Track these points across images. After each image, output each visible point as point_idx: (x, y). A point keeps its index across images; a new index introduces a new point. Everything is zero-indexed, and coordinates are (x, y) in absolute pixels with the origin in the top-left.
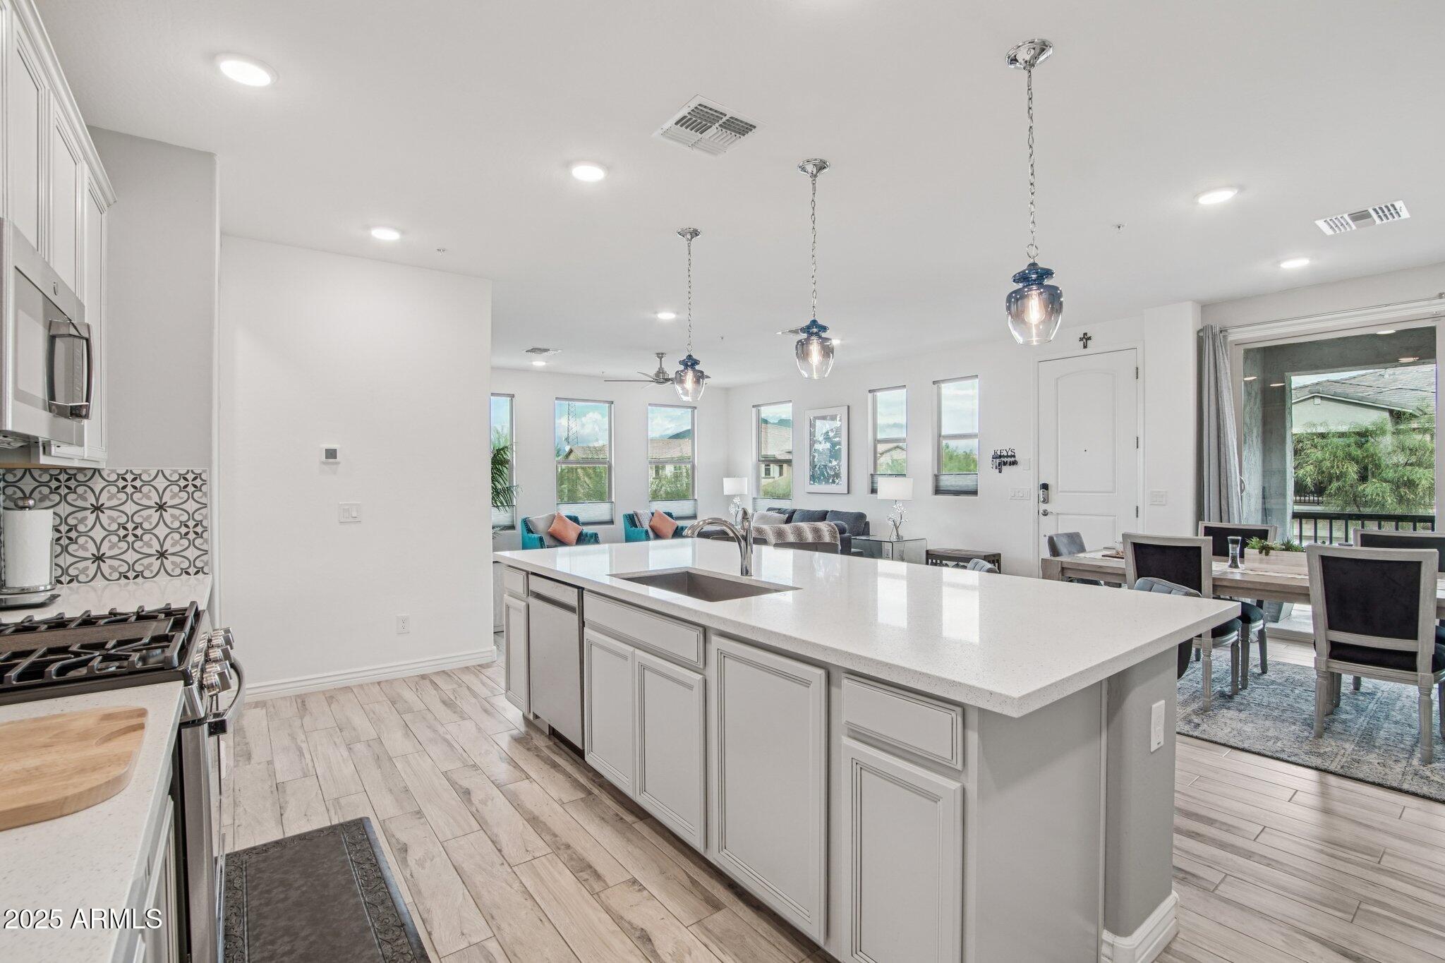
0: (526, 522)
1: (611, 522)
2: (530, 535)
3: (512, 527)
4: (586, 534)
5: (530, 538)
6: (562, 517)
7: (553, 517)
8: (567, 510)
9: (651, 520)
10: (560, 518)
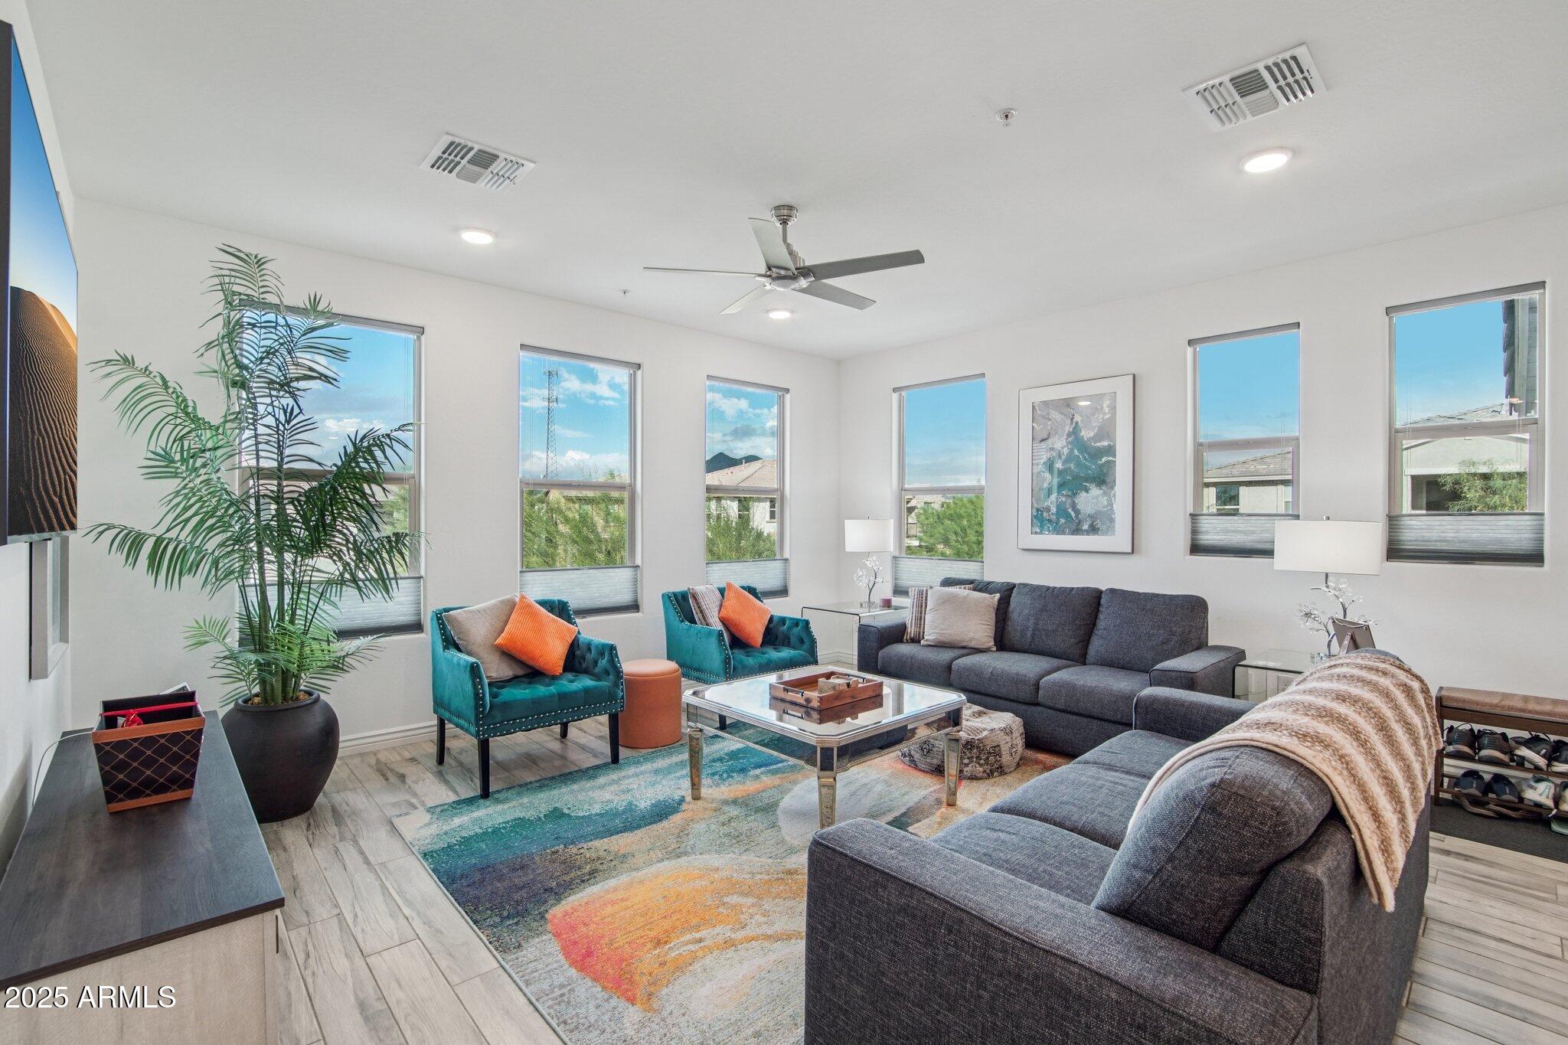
0: (441, 619)
1: (634, 607)
2: (453, 653)
3: (416, 627)
4: (589, 646)
5: (449, 661)
6: (529, 606)
7: (511, 606)
8: (541, 586)
9: (721, 606)
10: (526, 607)
